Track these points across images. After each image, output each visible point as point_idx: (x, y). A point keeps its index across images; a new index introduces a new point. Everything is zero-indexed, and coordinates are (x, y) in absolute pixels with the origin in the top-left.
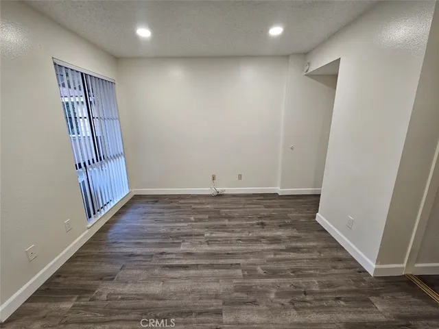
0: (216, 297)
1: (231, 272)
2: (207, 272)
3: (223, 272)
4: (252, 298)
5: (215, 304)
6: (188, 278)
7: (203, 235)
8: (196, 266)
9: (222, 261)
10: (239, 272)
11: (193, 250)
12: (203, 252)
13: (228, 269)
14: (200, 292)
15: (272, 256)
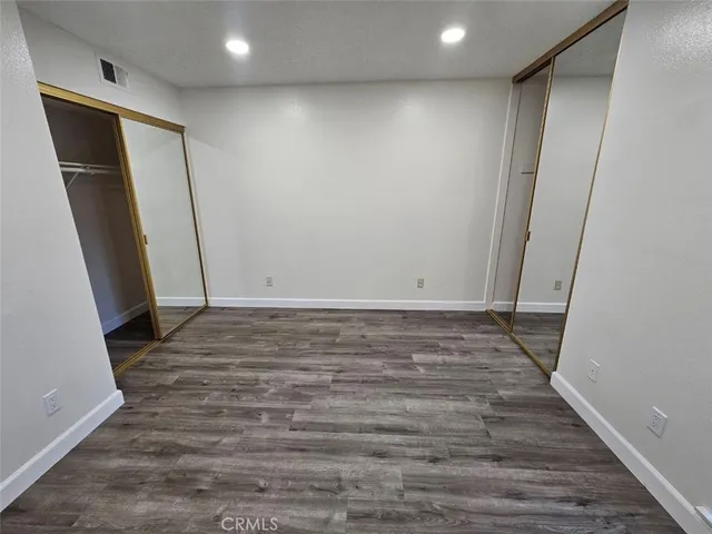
0: (335, 393)
1: (309, 418)
2: (346, 420)
3: (322, 419)
4: (297, 390)
5: (338, 387)
6: (373, 414)
7: (353, 517)
8: (363, 429)
9: (319, 436)
10: (297, 417)
11: (373, 465)
12: (350, 458)
13: (312, 423)
14: (355, 399)
15: (225, 440)
